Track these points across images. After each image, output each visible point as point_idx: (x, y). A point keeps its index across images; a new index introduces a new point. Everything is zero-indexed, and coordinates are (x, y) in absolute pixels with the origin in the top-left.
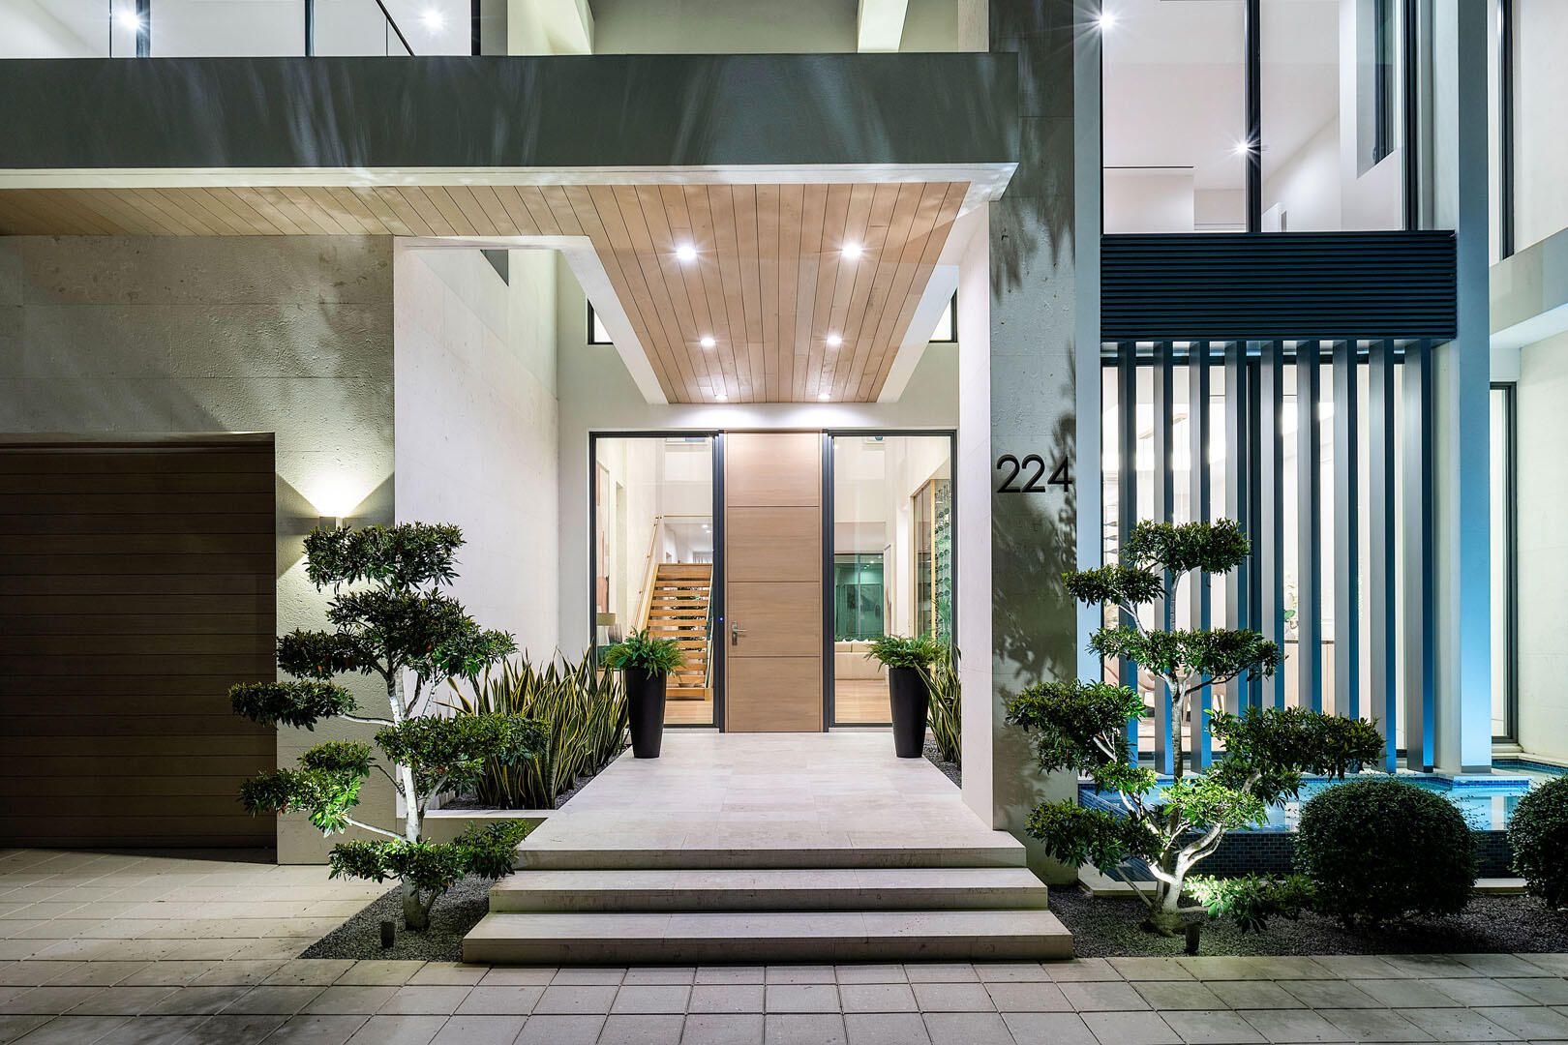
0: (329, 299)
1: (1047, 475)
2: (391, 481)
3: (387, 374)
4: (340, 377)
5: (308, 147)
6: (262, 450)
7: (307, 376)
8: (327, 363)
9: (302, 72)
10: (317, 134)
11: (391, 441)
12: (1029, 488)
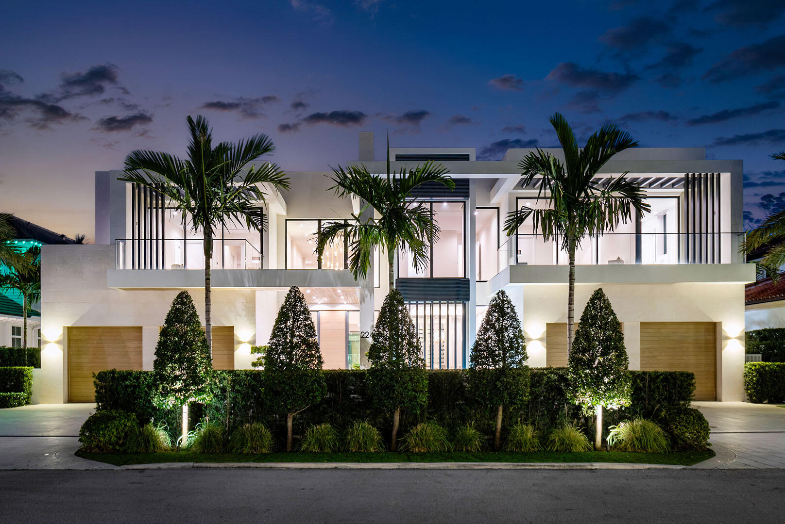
0: (244, 302)
1: (369, 335)
2: (255, 335)
3: (254, 315)
4: (246, 316)
5: (247, 283)
6: (232, 328)
7: (240, 316)
8: (244, 313)
9: (246, 271)
10: (248, 281)
11: (255, 327)
12: (366, 337)
